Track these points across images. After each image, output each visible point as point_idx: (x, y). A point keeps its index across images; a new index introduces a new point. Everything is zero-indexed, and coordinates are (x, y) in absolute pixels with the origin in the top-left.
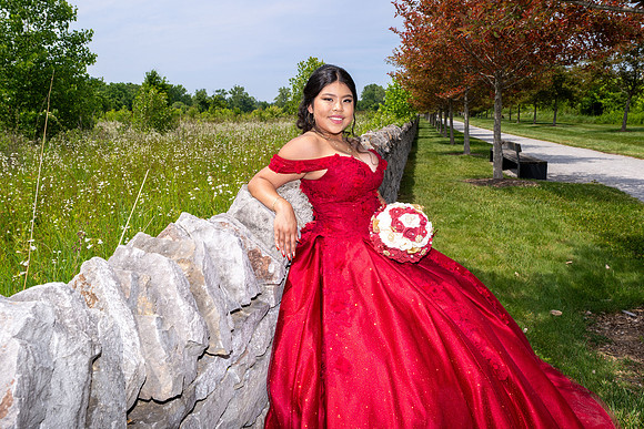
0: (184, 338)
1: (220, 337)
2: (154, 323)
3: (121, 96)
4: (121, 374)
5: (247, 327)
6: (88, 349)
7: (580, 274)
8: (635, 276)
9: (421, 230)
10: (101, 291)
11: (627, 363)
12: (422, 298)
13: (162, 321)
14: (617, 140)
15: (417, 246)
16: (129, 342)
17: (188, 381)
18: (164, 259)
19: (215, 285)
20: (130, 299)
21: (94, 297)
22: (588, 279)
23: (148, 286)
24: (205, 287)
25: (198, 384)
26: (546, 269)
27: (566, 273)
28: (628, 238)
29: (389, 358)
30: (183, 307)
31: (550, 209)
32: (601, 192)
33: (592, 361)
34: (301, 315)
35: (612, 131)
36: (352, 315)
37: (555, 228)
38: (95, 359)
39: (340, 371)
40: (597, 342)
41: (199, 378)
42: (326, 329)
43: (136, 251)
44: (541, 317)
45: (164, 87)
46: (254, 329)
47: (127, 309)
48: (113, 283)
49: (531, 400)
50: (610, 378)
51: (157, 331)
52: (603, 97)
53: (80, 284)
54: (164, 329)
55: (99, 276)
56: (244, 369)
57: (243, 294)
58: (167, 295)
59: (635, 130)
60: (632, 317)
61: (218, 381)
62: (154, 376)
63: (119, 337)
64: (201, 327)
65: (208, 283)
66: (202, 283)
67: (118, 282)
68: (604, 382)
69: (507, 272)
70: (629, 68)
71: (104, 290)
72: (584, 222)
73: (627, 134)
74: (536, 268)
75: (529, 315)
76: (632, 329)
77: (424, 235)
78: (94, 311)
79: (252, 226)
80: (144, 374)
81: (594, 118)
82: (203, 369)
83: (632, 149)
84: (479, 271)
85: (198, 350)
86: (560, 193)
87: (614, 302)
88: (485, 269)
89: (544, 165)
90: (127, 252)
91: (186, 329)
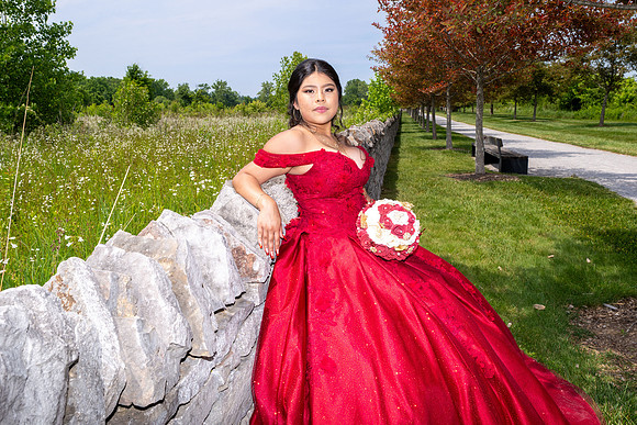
0: (167, 341)
1: (203, 339)
2: (135, 325)
3: (102, 90)
4: (100, 380)
5: (232, 328)
6: (64, 355)
7: (562, 268)
8: (615, 270)
9: (409, 228)
10: (79, 294)
11: (609, 357)
12: (409, 295)
13: (142, 323)
14: (595, 135)
15: (404, 243)
16: (109, 346)
17: (170, 385)
18: (145, 259)
19: (198, 285)
20: (109, 301)
21: (71, 299)
22: (570, 273)
23: (128, 287)
24: (188, 287)
25: (180, 387)
26: (529, 263)
27: (548, 267)
28: (608, 232)
29: (376, 357)
30: (164, 309)
31: (532, 204)
32: (580, 186)
33: (575, 355)
34: (286, 314)
35: (590, 126)
36: (337, 314)
37: (536, 223)
38: (72, 365)
39: (326, 371)
40: (580, 335)
41: (182, 382)
42: (312, 329)
43: (117, 251)
44: (525, 311)
45: (146, 82)
46: (239, 329)
47: (106, 311)
48: (92, 284)
49: (518, 398)
50: (593, 372)
51: (137, 334)
52: (581, 92)
53: (56, 286)
54: (145, 331)
55: (77, 277)
56: (228, 370)
57: (227, 293)
58: (148, 296)
59: (612, 125)
60: (614, 311)
61: (202, 384)
62: (135, 382)
63: (97, 341)
64: (184, 329)
65: (191, 283)
66: (184, 283)
67: (97, 283)
68: (588, 376)
69: (491, 266)
70: (607, 64)
71: (82, 292)
72: (565, 216)
73: (605, 129)
74: (519, 262)
75: (513, 310)
76: (614, 322)
77: (412, 233)
78: (70, 315)
79: (236, 223)
80: (124, 379)
81: (573, 113)
82: (186, 372)
83: (610, 144)
84: (463, 266)
85: (181, 352)
86: (540, 188)
87: (596, 295)
88: (469, 264)
89: (524, 160)
90: (106, 252)
91: (168, 331)
